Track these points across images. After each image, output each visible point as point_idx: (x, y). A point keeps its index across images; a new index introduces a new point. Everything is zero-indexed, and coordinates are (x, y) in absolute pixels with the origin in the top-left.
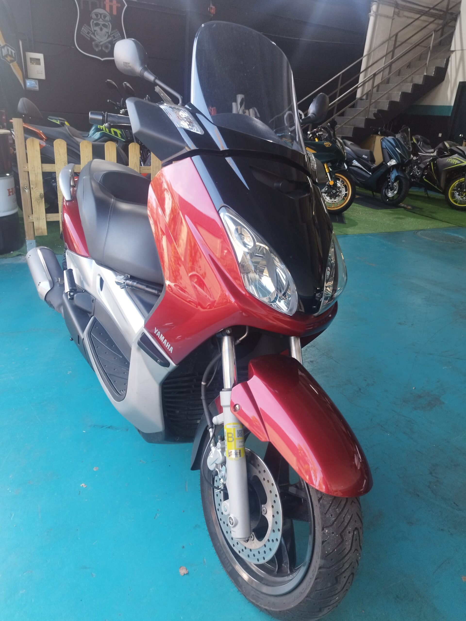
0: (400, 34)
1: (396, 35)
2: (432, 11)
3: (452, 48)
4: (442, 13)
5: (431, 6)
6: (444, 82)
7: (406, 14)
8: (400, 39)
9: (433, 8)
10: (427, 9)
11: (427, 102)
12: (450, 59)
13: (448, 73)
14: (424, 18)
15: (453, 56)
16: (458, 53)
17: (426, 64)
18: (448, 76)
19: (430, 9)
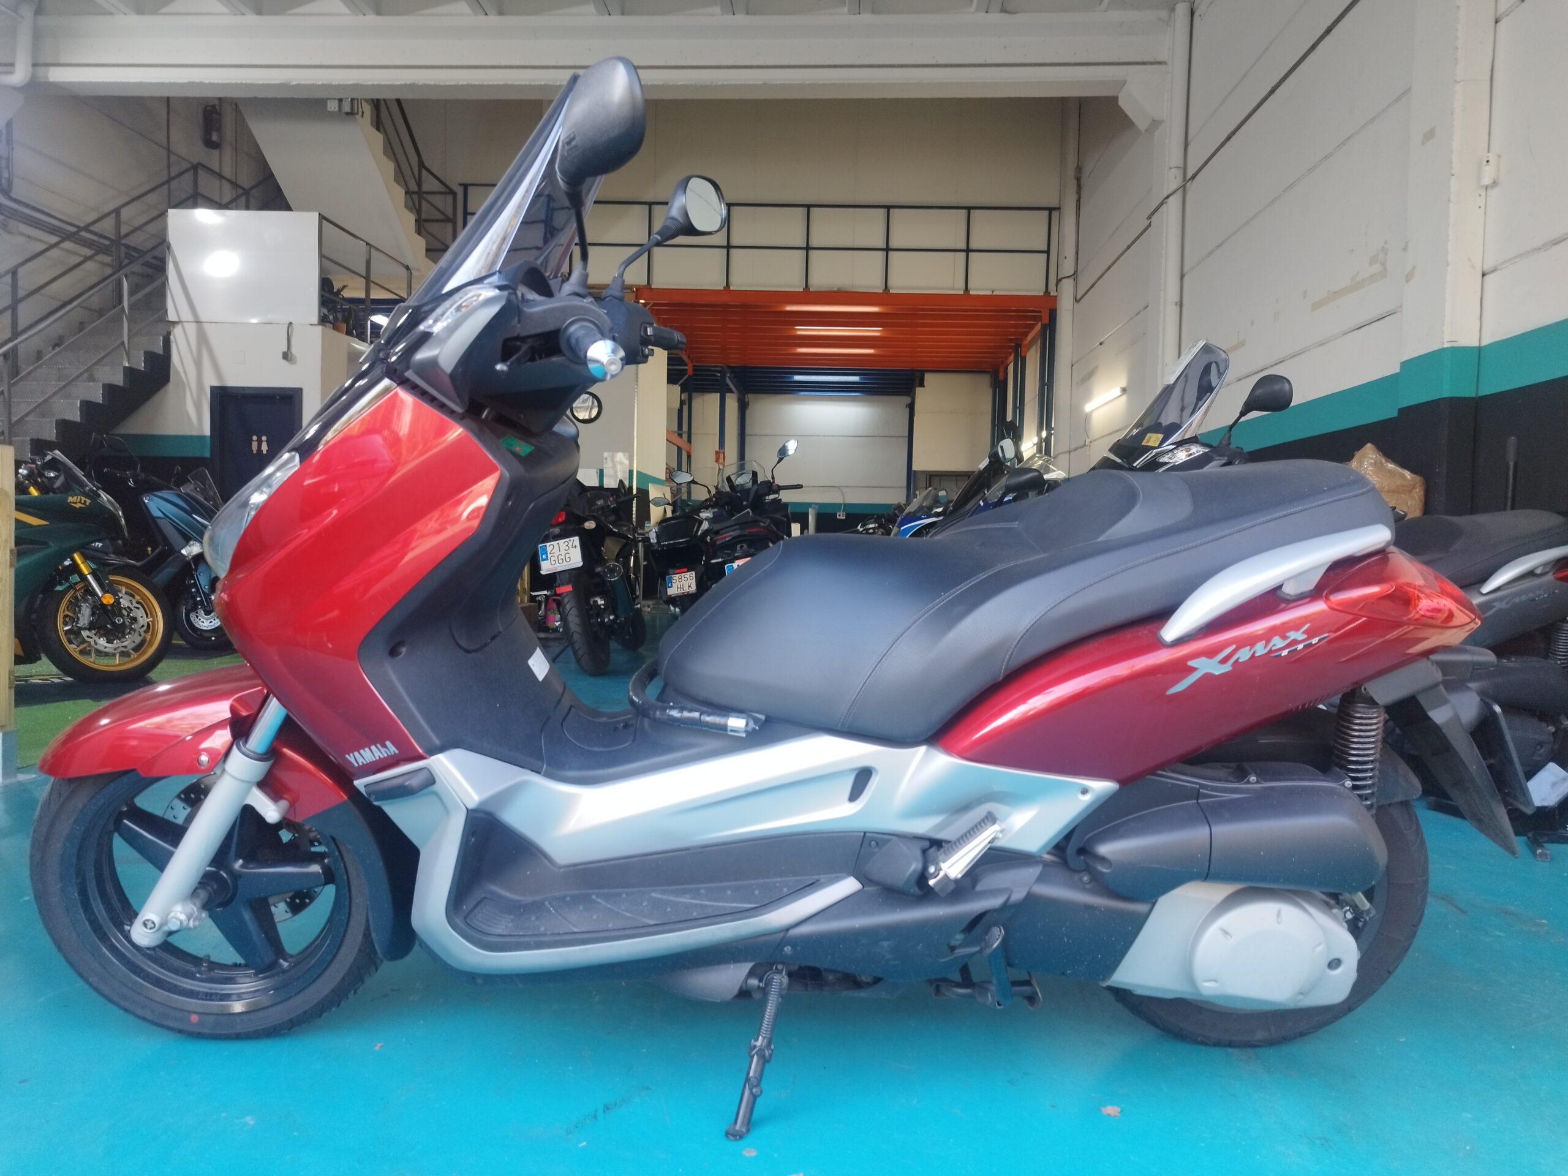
0: (21, 271)
1: (14, 273)
2: (83, 234)
3: (172, 316)
4: (107, 242)
5: (82, 225)
6: (171, 386)
7: (24, 228)
8: (26, 283)
9: (86, 228)
10: (73, 229)
11: (136, 425)
12: (172, 337)
13: (174, 365)
14: (67, 245)
15: (177, 333)
16: (191, 329)
17: (123, 343)
18: (178, 373)
19: (80, 229)
